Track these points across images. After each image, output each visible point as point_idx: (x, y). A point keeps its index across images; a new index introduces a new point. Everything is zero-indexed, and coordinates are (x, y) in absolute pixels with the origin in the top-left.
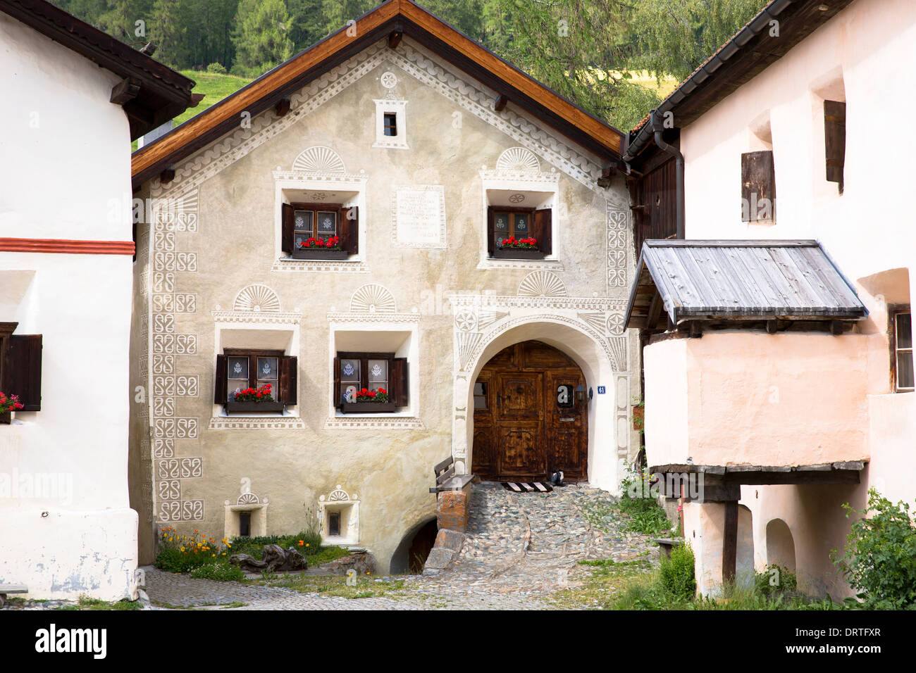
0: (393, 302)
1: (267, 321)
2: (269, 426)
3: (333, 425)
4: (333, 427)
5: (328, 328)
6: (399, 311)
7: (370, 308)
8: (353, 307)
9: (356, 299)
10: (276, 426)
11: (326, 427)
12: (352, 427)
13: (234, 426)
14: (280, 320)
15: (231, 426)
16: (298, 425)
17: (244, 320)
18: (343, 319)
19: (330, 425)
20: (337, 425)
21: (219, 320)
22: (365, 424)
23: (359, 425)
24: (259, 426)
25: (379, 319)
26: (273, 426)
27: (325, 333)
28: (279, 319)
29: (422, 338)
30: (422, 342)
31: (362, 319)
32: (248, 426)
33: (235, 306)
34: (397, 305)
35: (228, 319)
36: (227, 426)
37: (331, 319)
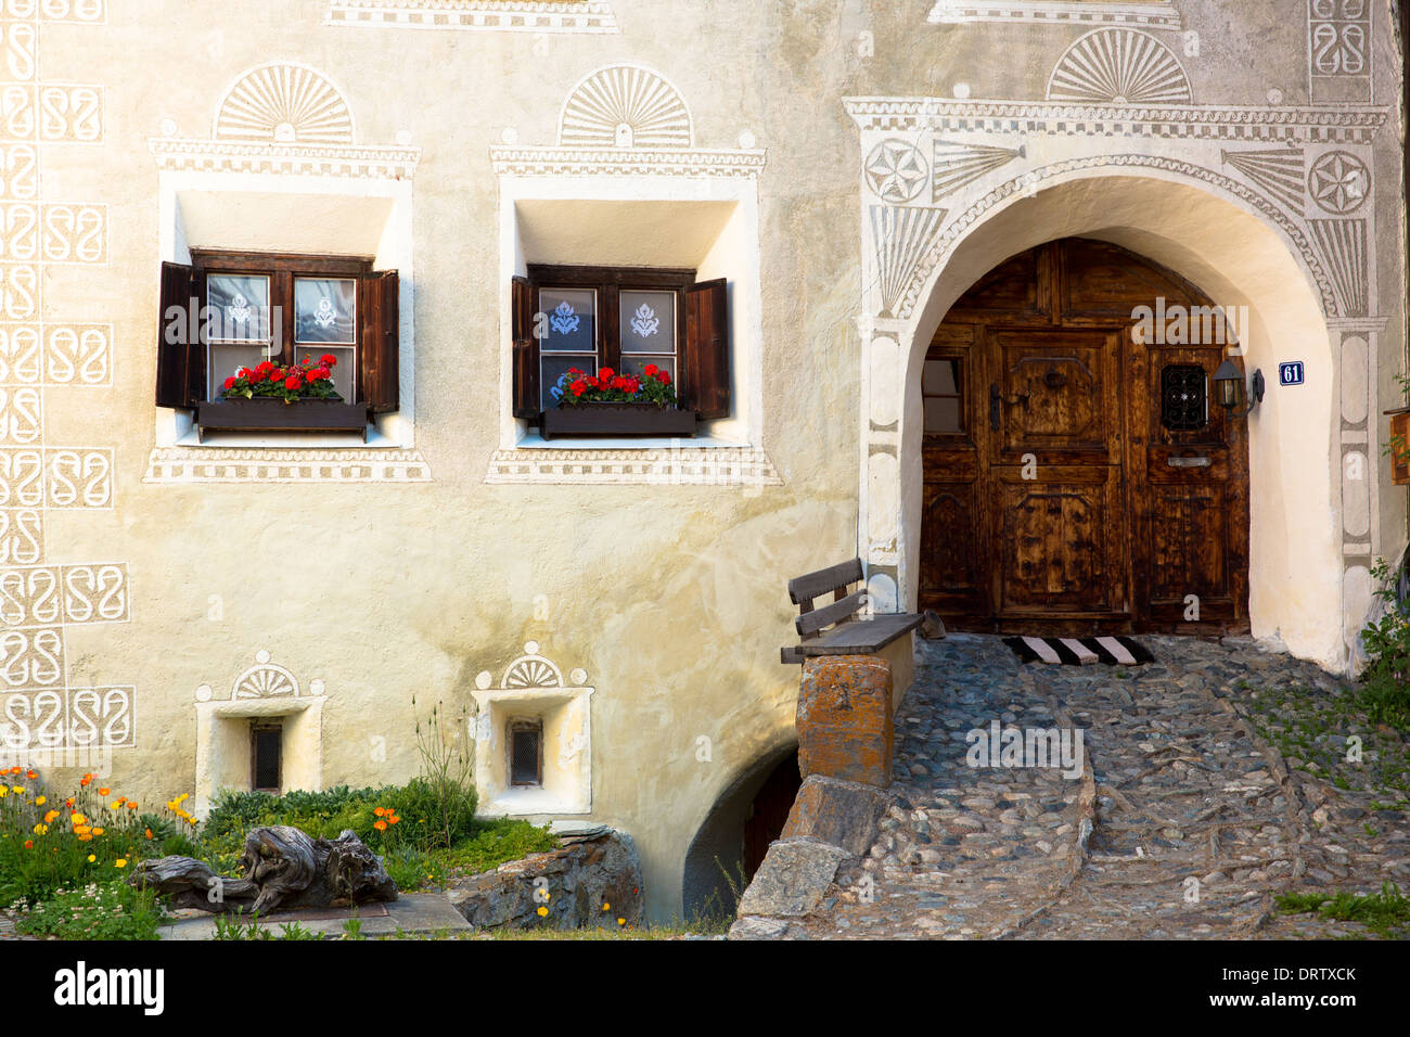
0: (684, 116)
1: (316, 167)
2: (325, 472)
3: (514, 470)
4: (514, 476)
5: (496, 192)
6: (701, 142)
7: (619, 135)
8: (567, 132)
9: (574, 108)
10: (346, 473)
11: (493, 475)
12: (568, 478)
13: (220, 472)
14: (355, 166)
15: (210, 472)
16: (409, 470)
17: (248, 165)
18: (539, 166)
19: (502, 470)
20: (525, 470)
21: (171, 163)
22: (606, 469)
23: (587, 470)
24: (295, 473)
25: (643, 168)
26: (336, 473)
27: (486, 207)
28: (348, 162)
29: (769, 222)
30: (769, 233)
31: (592, 167)
32: (263, 473)
33: (220, 124)
34: (696, 127)
35: (199, 163)
36: (198, 471)
37: (503, 166)
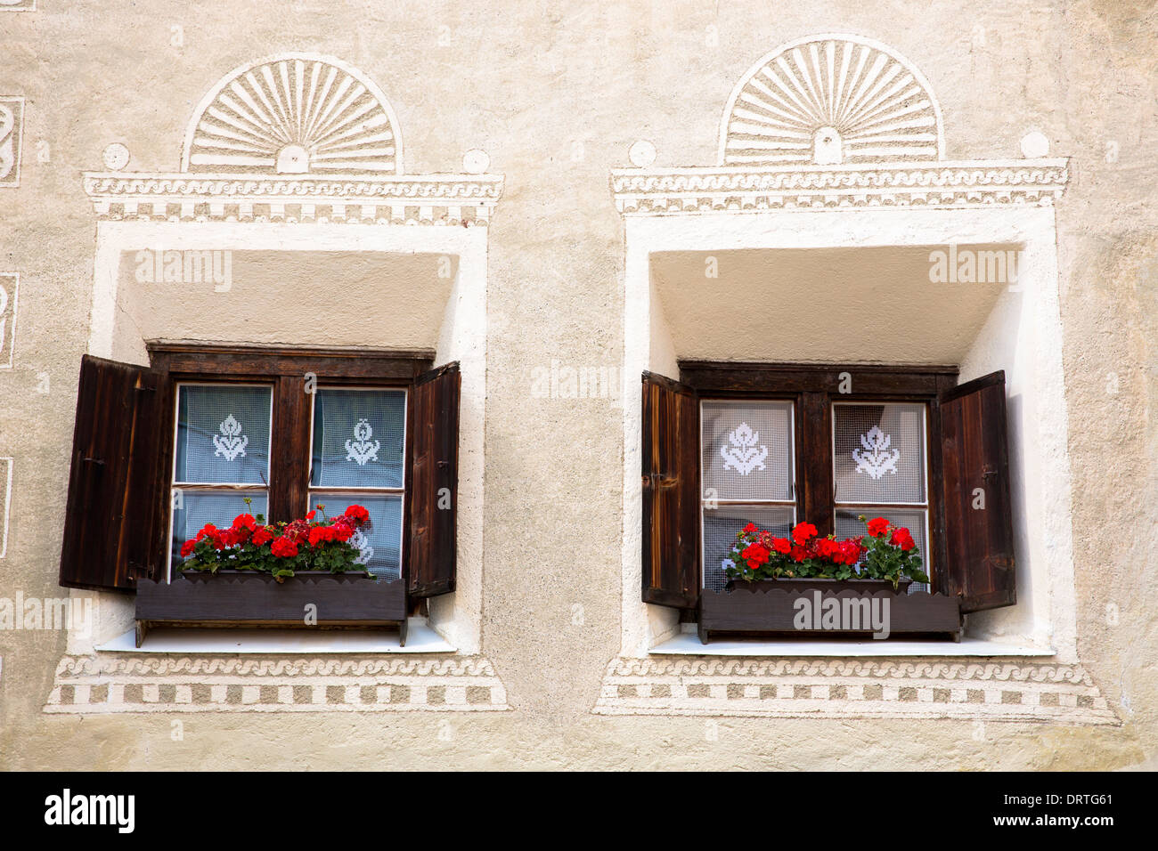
0: (929, 111)
1: (339, 211)
2: (335, 694)
3: (643, 691)
4: (642, 702)
5: (619, 242)
6: (957, 150)
7: (819, 144)
8: (736, 144)
9: (748, 106)
10: (368, 695)
11: (608, 701)
12: (737, 706)
13: (167, 694)
14: (398, 207)
15: (151, 694)
16: (471, 691)
17: (233, 210)
18: (690, 199)
19: (626, 691)
20: (662, 692)
21: (116, 210)
22: (802, 692)
23: (768, 692)
24: (286, 695)
25: (861, 195)
26: (352, 695)
27: (607, 260)
28: (388, 202)
29: (1077, 276)
30: (1078, 293)
31: (776, 197)
32: (234, 695)
33: (195, 149)
34: (947, 127)
35: (160, 208)
36: (133, 693)
37: (632, 200)
